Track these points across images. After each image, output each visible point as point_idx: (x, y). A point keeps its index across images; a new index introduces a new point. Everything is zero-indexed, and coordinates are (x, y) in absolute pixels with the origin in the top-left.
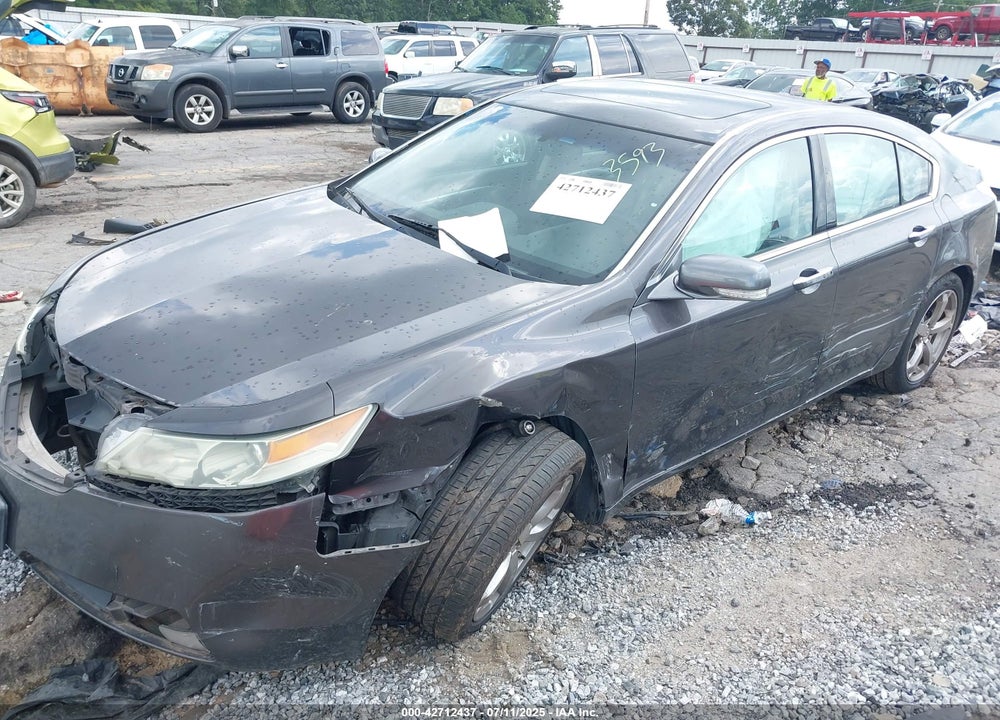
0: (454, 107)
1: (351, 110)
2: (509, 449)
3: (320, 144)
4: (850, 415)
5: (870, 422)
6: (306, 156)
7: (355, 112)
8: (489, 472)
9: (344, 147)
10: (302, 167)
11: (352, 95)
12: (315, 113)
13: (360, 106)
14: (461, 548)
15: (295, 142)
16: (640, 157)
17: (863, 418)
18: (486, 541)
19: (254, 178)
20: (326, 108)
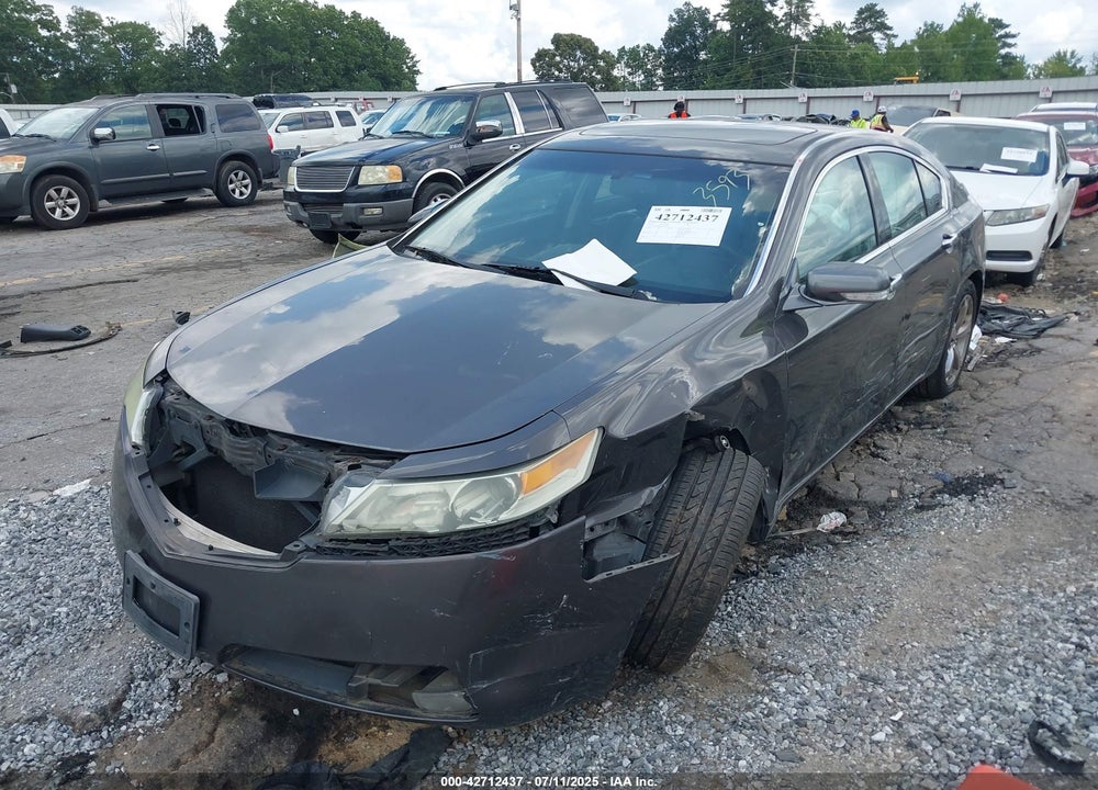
0: (381, 175)
1: (237, 191)
2: (711, 465)
3: (215, 230)
4: (908, 423)
5: (930, 426)
6: (208, 244)
7: (242, 194)
8: (702, 488)
9: (247, 230)
10: (211, 254)
11: (236, 175)
12: (192, 198)
13: (246, 187)
14: (695, 565)
15: (185, 231)
16: (727, 183)
17: (920, 424)
18: (719, 555)
19: (162, 271)
20: (209, 191)
